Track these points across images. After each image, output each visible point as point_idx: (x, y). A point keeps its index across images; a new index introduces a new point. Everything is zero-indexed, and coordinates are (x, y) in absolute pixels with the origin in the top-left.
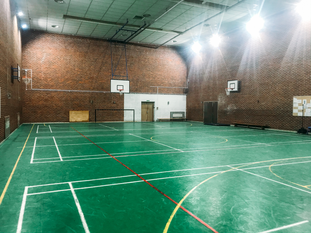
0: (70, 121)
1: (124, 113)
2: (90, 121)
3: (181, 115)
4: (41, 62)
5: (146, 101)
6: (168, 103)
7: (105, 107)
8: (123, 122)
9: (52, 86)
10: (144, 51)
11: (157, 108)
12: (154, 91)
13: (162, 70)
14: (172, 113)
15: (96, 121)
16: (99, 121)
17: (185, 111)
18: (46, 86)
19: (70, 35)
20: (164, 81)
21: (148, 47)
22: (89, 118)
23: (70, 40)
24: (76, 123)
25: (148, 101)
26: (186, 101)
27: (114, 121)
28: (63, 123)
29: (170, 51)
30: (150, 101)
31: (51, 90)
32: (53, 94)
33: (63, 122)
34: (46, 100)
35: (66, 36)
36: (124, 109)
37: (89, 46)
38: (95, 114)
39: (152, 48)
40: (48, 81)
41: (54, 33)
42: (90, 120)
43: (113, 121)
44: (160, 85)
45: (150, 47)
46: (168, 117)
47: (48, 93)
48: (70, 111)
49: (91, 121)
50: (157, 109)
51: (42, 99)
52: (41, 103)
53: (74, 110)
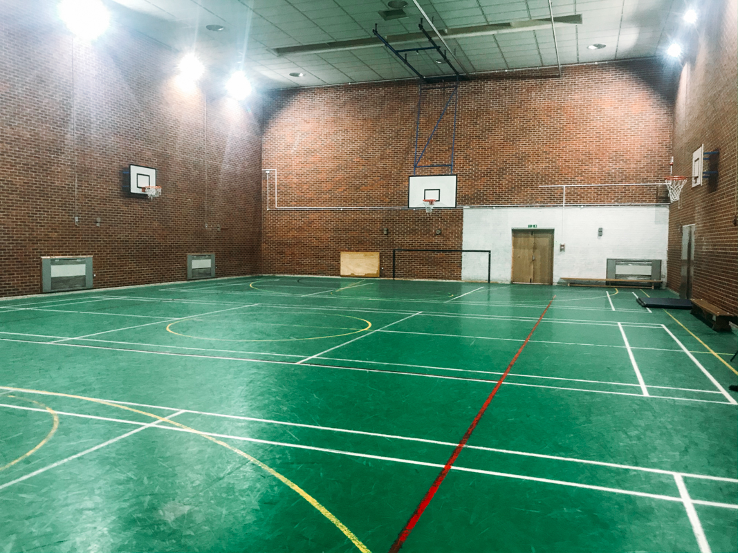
0: (342, 274)
1: (463, 259)
2: (381, 276)
3: (647, 271)
4: (292, 151)
5: (526, 227)
6: (600, 231)
7: (416, 246)
8: (460, 281)
9: (311, 200)
10: (524, 91)
11: (561, 246)
12: (551, 199)
13: (578, 136)
14: (612, 263)
15: (394, 277)
16: (401, 277)
17: (664, 257)
18: (300, 201)
19: (345, 86)
20: (586, 167)
21: (536, 78)
22: (380, 268)
23: (344, 97)
24: (353, 278)
25: (533, 228)
26: (667, 226)
27: (437, 278)
28: (329, 277)
29: (608, 76)
30: (539, 227)
31: (307, 208)
32: (312, 217)
33: (329, 275)
34: (300, 229)
35: (336, 88)
36: (464, 249)
37: (383, 103)
38: (394, 259)
39: (550, 77)
40: (303, 191)
41: (314, 88)
42: (382, 274)
43: (434, 278)
44: (572, 180)
45: (541, 77)
46: (601, 275)
47: (304, 214)
48: (342, 252)
49: (385, 276)
50: (561, 250)
51: (293, 227)
52: (290, 235)
53: (350, 250)
